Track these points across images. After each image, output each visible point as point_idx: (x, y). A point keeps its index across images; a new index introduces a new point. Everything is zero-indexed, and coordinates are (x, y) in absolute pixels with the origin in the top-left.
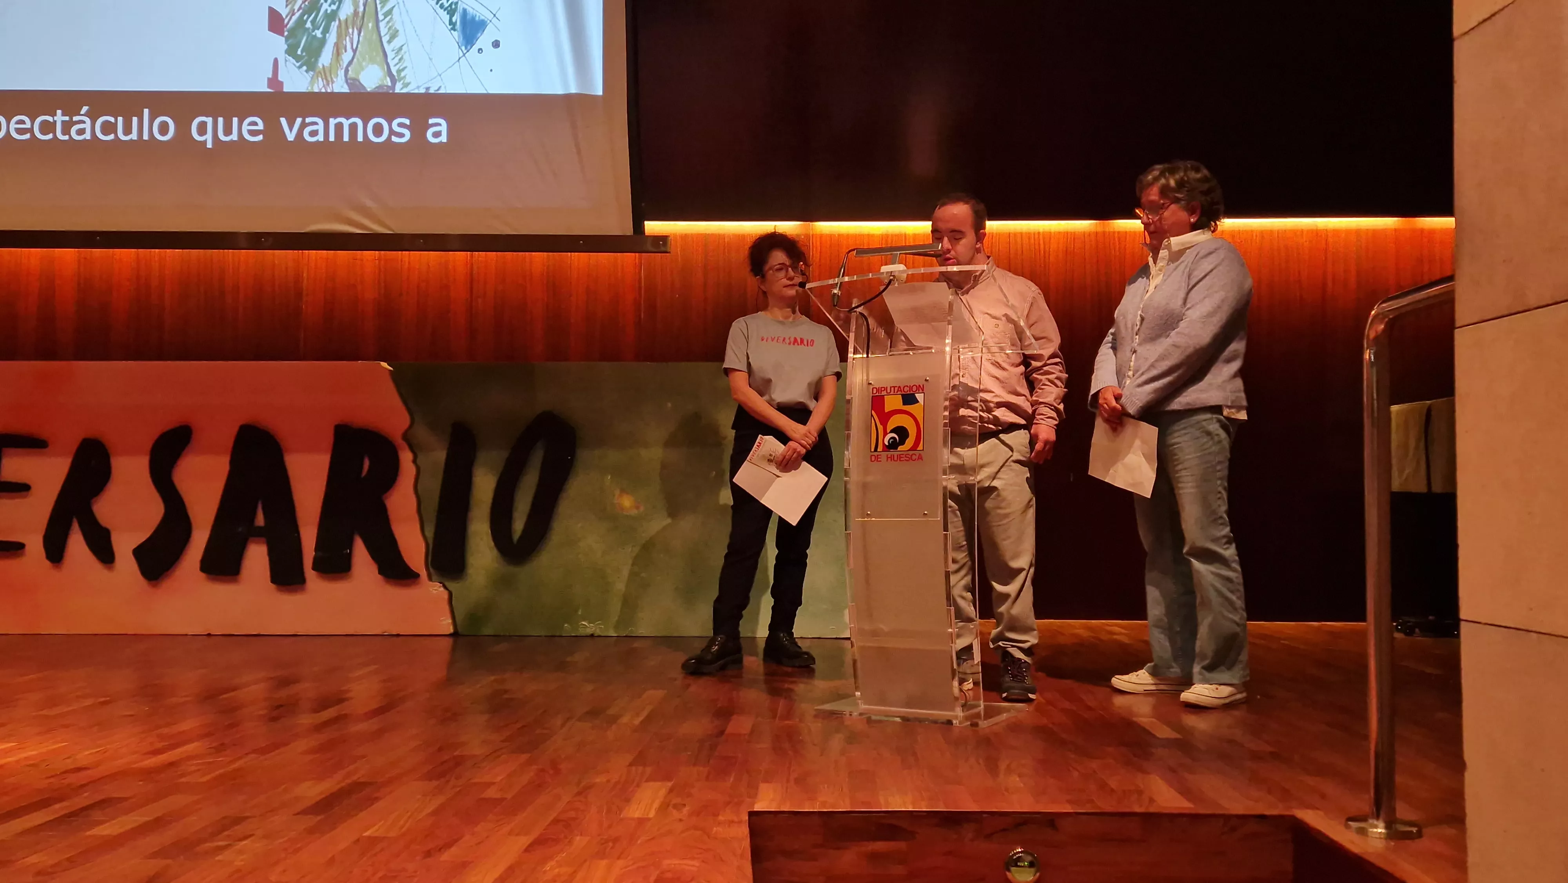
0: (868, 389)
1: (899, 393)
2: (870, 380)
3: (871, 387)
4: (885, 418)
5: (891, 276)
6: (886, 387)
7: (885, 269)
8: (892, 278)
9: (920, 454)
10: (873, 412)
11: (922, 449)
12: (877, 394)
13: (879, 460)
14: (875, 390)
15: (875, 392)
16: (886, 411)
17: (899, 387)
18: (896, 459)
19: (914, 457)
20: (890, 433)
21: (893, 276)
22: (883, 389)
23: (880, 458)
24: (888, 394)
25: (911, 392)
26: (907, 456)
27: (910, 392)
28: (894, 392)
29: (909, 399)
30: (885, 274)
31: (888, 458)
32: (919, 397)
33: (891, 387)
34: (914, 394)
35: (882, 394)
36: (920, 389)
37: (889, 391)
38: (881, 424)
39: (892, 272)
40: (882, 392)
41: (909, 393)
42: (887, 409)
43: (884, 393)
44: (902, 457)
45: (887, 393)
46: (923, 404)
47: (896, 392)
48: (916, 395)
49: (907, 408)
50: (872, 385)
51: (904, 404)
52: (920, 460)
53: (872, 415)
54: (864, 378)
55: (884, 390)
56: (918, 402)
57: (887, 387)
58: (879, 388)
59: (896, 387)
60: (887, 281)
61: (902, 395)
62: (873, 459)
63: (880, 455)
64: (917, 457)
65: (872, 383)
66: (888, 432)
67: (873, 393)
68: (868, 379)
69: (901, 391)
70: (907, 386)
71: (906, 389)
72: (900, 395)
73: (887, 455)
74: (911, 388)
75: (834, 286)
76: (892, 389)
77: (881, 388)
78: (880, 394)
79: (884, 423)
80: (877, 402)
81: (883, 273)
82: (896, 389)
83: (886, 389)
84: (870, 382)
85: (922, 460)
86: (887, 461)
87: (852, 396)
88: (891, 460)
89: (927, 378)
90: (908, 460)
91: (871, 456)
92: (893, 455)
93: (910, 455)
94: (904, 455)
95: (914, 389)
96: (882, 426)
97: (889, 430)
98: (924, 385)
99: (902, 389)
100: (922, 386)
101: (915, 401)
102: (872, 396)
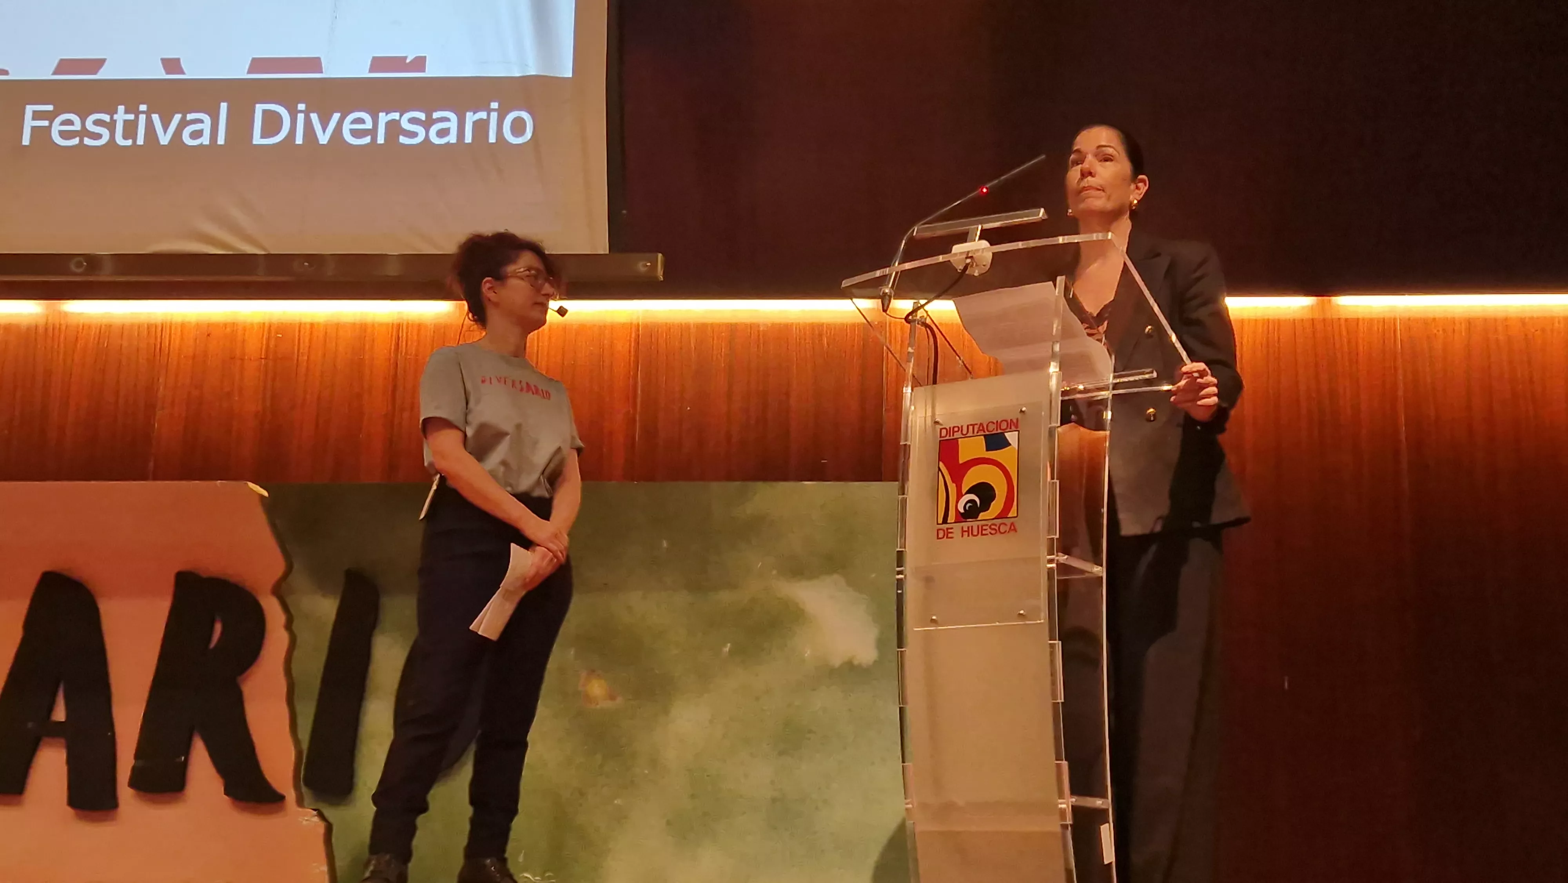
0: (934, 430)
1: (982, 433)
2: (937, 417)
3: (938, 427)
4: (958, 471)
5: (967, 258)
6: (959, 425)
7: (957, 248)
8: (968, 261)
9: (1012, 524)
10: (941, 465)
11: (1016, 515)
12: (947, 438)
13: (950, 535)
14: (944, 432)
15: (943, 435)
16: (961, 462)
17: (981, 424)
18: (975, 533)
19: (1002, 529)
20: (966, 493)
21: (971, 259)
23: (951, 533)
24: (965, 436)
25: (999, 431)
26: (993, 527)
28: (973, 433)
29: (996, 441)
30: (958, 257)
31: (963, 531)
32: (1012, 437)
33: (968, 426)
34: (1003, 434)
35: (955, 437)
36: (1013, 425)
37: (965, 432)
38: (953, 482)
39: (968, 252)
40: (955, 434)
41: (995, 432)
42: (962, 459)
43: (957, 435)
44: (985, 530)
45: (963, 435)
46: (1017, 448)
48: (1008, 435)
49: (993, 455)
50: (941, 425)
51: (987, 450)
52: (1012, 533)
53: (939, 469)
54: (927, 415)
55: (958, 430)
56: (1009, 444)
57: (962, 427)
58: (950, 428)
59: (976, 424)
60: (961, 267)
61: (985, 436)
62: (941, 535)
63: (952, 528)
64: (1007, 528)
65: (941, 422)
66: (964, 491)
67: (941, 437)
68: (933, 417)
69: (983, 430)
70: (992, 423)
71: (991, 427)
72: (983, 437)
73: (962, 528)
74: (998, 424)
76: (971, 428)
77: (954, 427)
78: (952, 437)
79: (958, 481)
80: (947, 449)
81: (956, 254)
82: (976, 427)
83: (960, 429)
84: (937, 420)
85: (1016, 531)
86: (962, 536)
87: (908, 443)
88: (968, 536)
89: (1024, 409)
90: (993, 532)
91: (938, 530)
92: (972, 527)
93: (996, 525)
94: (987, 525)
95: (1004, 426)
96: (954, 485)
97: (965, 489)
98: (1017, 420)
99: (985, 427)
100: (1015, 421)
101: (1005, 444)
102: (940, 440)
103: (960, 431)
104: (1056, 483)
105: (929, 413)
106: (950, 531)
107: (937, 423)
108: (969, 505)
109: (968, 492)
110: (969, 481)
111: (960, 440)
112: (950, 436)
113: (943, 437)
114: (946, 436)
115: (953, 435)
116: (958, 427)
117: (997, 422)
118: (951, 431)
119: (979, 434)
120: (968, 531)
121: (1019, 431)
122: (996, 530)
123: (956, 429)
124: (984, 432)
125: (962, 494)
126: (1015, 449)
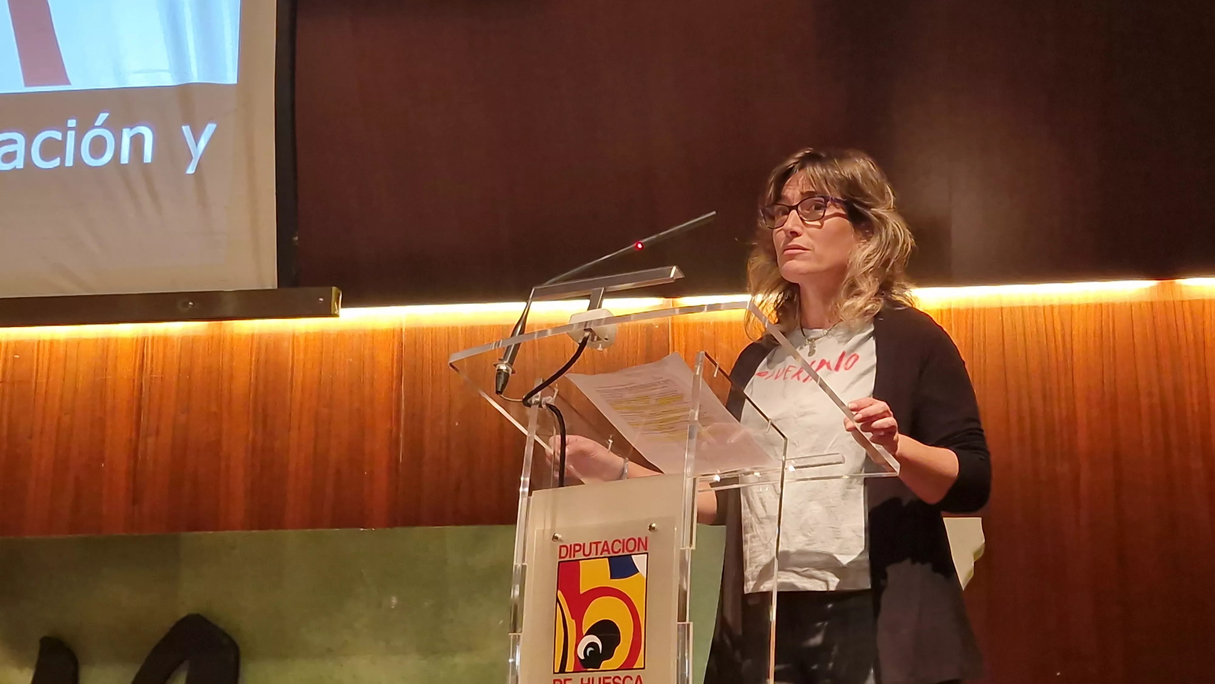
0: (553, 548)
1: (606, 554)
2: (557, 531)
3: (559, 544)
4: (578, 604)
5: (586, 330)
6: (581, 543)
8: (587, 334)
9: (638, 678)
10: (560, 594)
11: (643, 667)
12: (567, 559)
14: (564, 550)
15: (563, 555)
17: (606, 543)
20: (586, 634)
21: (591, 331)
22: (577, 548)
24: (587, 557)
25: (626, 553)
26: (616, 680)
27: (623, 551)
28: (597, 554)
29: (622, 566)
32: (639, 561)
33: (591, 544)
34: (630, 556)
35: (576, 558)
36: (641, 545)
37: (587, 552)
38: (572, 618)
39: (587, 322)
40: (576, 554)
41: (621, 554)
42: (584, 587)
43: (579, 556)
45: (584, 555)
46: (645, 576)
47: (600, 551)
48: (635, 558)
49: (618, 584)
50: (561, 541)
51: (612, 577)
53: (558, 600)
54: (546, 528)
55: (580, 550)
56: (636, 571)
57: (584, 544)
58: (571, 546)
59: (600, 542)
60: (580, 340)
61: (610, 558)
63: (570, 680)
65: (561, 536)
66: (585, 631)
67: (560, 557)
68: (553, 530)
69: (608, 550)
70: (619, 540)
71: (618, 547)
72: (607, 559)
73: (582, 679)
74: (625, 544)
76: (594, 546)
77: (576, 546)
78: (572, 559)
79: (578, 616)
80: (567, 573)
82: (600, 546)
83: (582, 547)
84: (557, 535)
87: (525, 564)
89: (654, 525)
91: (555, 681)
92: (593, 679)
93: (619, 678)
94: (610, 678)
95: (631, 546)
96: (574, 621)
97: (586, 628)
99: (610, 547)
100: (644, 540)
101: (632, 570)
102: (559, 562)
103: (582, 552)
104: (688, 625)
106: (568, 682)
107: (555, 538)
108: (590, 649)
109: (589, 633)
110: (590, 618)
112: (570, 557)
113: (564, 557)
114: (566, 556)
115: (574, 556)
116: (580, 545)
118: (572, 549)
119: (602, 556)
121: (647, 553)
124: (609, 553)
125: (583, 634)
126: (643, 578)
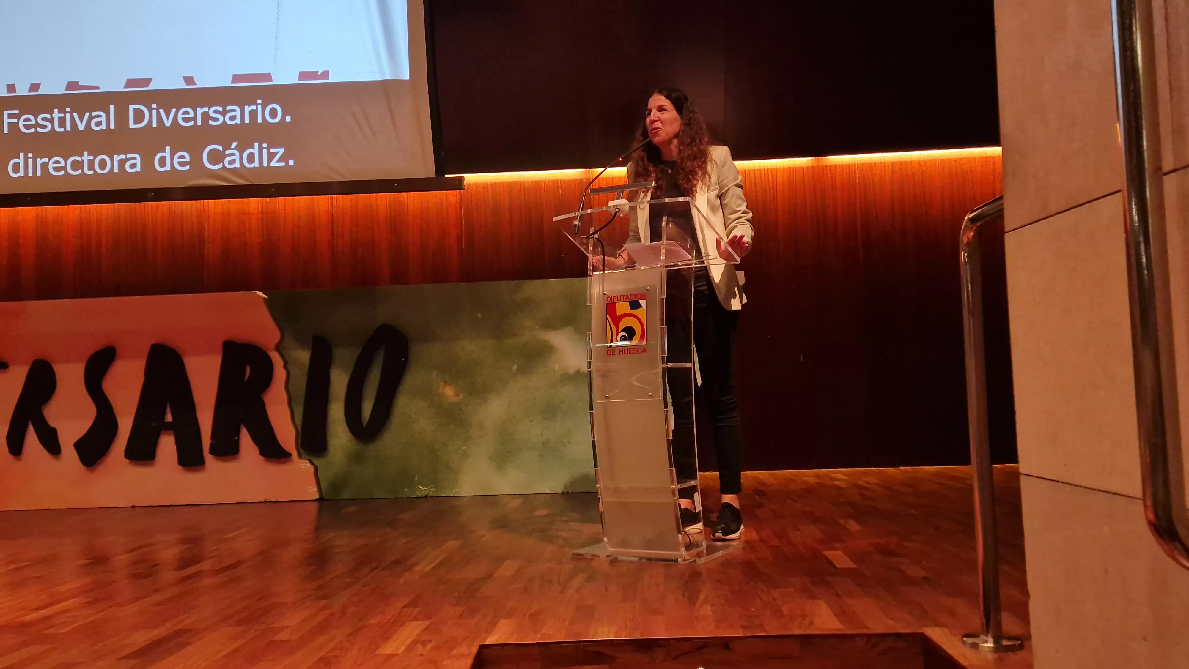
0: (604, 299)
2: (604, 291)
3: (606, 296)
4: (617, 320)
5: (616, 208)
6: (616, 295)
7: (611, 203)
8: (617, 210)
9: (644, 349)
10: (608, 315)
11: (646, 344)
12: (610, 302)
13: (614, 353)
14: (609, 298)
15: (608, 300)
16: (618, 315)
17: (627, 295)
18: (626, 353)
19: (640, 351)
20: (621, 332)
21: (618, 208)
23: (614, 352)
25: (636, 299)
26: (635, 349)
28: (623, 300)
29: (635, 305)
30: (612, 207)
31: (620, 352)
32: (643, 303)
33: (621, 296)
34: (638, 301)
35: (615, 302)
36: (643, 297)
37: (619, 299)
38: (614, 326)
39: (617, 205)
41: (634, 299)
42: (619, 313)
43: (616, 301)
44: (631, 351)
45: (618, 300)
46: (645, 308)
47: (625, 299)
48: (640, 301)
49: (633, 312)
50: (608, 295)
51: (631, 309)
52: (645, 353)
53: (607, 319)
54: (600, 290)
55: (616, 299)
56: (642, 307)
57: (618, 296)
58: (612, 297)
59: (624, 295)
60: (614, 213)
61: (629, 302)
62: (609, 353)
63: (615, 350)
64: (642, 350)
65: (607, 293)
66: (620, 331)
68: (603, 291)
69: (629, 299)
70: (633, 295)
71: (632, 297)
72: (628, 302)
73: (620, 350)
74: (636, 296)
75: (574, 218)
76: (622, 297)
77: (614, 297)
79: (617, 325)
80: (611, 308)
81: (611, 206)
82: (625, 297)
84: (605, 293)
85: (646, 352)
86: (620, 354)
87: (592, 304)
88: (623, 354)
89: (648, 288)
90: (635, 352)
91: (608, 351)
92: (624, 350)
93: (636, 349)
94: (632, 349)
95: (638, 296)
96: (615, 327)
97: (620, 330)
98: (645, 294)
99: (629, 297)
100: (644, 293)
101: (640, 306)
102: (607, 304)
103: (617, 299)
104: (665, 327)
105: (601, 289)
106: (614, 351)
107: (605, 294)
108: (622, 338)
109: (622, 331)
110: (622, 326)
111: (617, 303)
113: (608, 302)
114: (610, 301)
115: (613, 301)
116: (616, 296)
117: (635, 295)
118: (612, 298)
119: (626, 301)
120: (623, 351)
121: (646, 299)
122: (636, 351)
123: (615, 298)
125: (619, 331)
126: (644, 309)
